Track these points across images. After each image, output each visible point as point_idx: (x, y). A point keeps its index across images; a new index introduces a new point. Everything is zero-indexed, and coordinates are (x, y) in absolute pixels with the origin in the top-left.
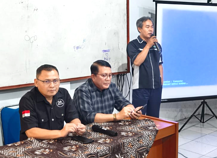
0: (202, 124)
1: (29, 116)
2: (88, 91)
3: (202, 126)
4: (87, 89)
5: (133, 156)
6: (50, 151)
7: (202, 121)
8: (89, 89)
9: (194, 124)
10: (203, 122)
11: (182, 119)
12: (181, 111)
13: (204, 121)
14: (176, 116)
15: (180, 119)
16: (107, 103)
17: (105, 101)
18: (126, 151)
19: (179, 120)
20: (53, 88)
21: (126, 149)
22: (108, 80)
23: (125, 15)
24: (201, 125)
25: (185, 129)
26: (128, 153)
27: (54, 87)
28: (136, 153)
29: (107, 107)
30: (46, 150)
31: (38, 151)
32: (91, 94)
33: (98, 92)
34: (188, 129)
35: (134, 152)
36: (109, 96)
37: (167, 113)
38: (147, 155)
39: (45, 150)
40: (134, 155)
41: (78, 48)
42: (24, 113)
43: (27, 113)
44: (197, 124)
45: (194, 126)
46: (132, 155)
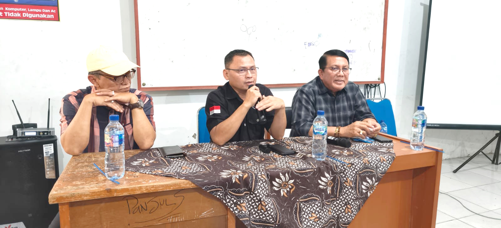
0: (494, 166)
1: (220, 112)
2: (313, 93)
3: (494, 170)
4: (311, 89)
5: (351, 181)
6: (218, 159)
7: (495, 162)
8: (313, 91)
9: (480, 165)
10: (497, 164)
11: (463, 156)
12: (462, 145)
13: (499, 163)
14: (453, 151)
15: (459, 156)
16: (342, 114)
17: (339, 110)
18: (339, 170)
19: (458, 158)
20: (251, 79)
21: (340, 167)
22: (340, 76)
23: (382, 4)
24: (492, 168)
25: (465, 170)
26: (342, 174)
27: (252, 77)
28: (357, 176)
29: (342, 118)
30: (214, 157)
31: (203, 157)
32: (316, 97)
33: (329, 96)
34: (470, 170)
35: (353, 175)
36: (346, 104)
37: (439, 145)
38: (377, 183)
39: (212, 156)
40: (352, 179)
41: (310, 44)
42: (213, 109)
43: (217, 109)
44: (486, 166)
45: (480, 167)
46: (350, 178)
